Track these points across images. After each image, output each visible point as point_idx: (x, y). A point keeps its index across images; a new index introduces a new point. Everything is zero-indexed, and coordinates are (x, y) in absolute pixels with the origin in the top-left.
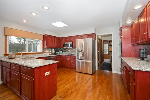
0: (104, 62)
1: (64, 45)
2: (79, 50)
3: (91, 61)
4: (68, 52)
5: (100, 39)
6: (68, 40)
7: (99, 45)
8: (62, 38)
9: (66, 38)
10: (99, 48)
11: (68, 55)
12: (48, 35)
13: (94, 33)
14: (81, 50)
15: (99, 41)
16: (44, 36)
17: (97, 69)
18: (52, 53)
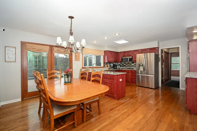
0: (172, 79)
1: (122, 59)
2: (140, 65)
3: (153, 76)
4: (126, 66)
5: (165, 52)
6: (127, 54)
7: (164, 58)
8: (120, 52)
9: (124, 52)
10: (163, 62)
11: (127, 69)
12: (109, 51)
13: (158, 47)
14: (142, 65)
15: (163, 54)
16: (105, 51)
17: (160, 85)
18: (111, 68)
